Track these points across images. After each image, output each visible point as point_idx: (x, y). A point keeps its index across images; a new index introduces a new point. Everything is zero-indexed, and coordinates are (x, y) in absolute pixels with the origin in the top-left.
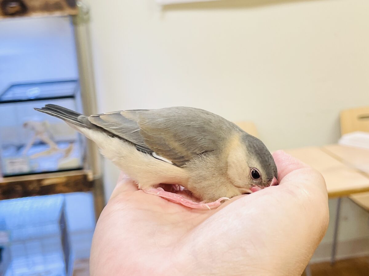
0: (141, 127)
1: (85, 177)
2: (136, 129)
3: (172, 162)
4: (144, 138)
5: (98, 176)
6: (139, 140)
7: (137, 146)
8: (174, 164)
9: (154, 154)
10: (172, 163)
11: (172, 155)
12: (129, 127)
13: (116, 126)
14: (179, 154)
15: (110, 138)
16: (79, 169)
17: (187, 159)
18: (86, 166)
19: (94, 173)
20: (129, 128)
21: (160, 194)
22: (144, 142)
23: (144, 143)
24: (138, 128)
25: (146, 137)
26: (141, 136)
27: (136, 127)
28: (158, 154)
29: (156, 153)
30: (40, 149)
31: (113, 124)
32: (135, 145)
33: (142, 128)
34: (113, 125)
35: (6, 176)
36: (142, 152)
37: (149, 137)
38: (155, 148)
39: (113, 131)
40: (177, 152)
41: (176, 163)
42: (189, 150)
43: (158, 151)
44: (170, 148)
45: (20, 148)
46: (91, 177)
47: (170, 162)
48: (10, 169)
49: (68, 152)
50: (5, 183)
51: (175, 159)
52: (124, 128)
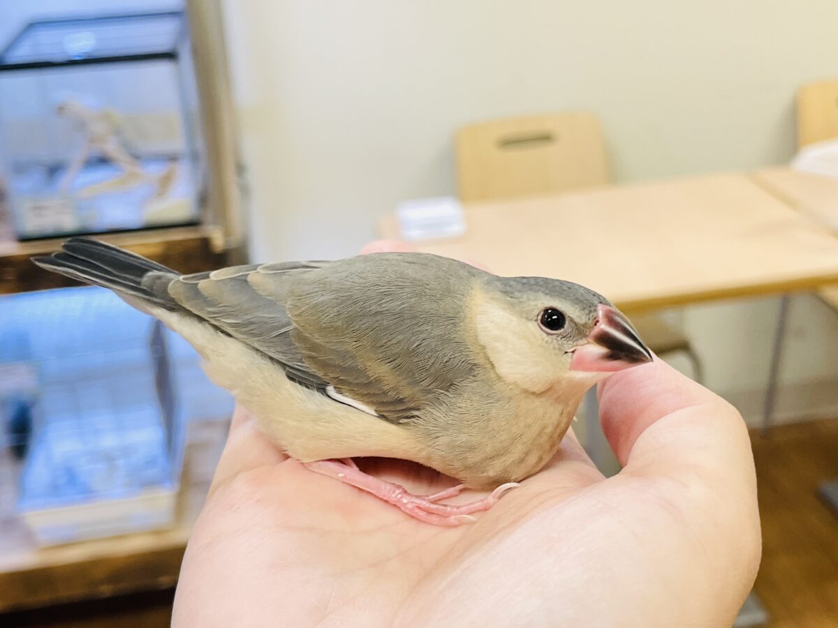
0: (296, 322)
1: (205, 243)
2: (283, 326)
3: (376, 411)
4: (304, 352)
5: (235, 240)
6: (292, 356)
7: (287, 368)
8: (382, 417)
9: (331, 390)
10: (376, 415)
11: (374, 395)
12: (265, 320)
13: (236, 317)
14: (392, 394)
15: (221, 337)
16: (191, 224)
17: (412, 405)
18: (209, 216)
19: (227, 234)
20: (265, 323)
21: (345, 477)
22: (303, 360)
23: (303, 363)
24: (289, 324)
25: (310, 349)
26: (297, 344)
27: (284, 320)
28: (339, 391)
29: (335, 388)
30: (100, 174)
31: (229, 309)
32: (283, 365)
33: (298, 324)
34: (229, 315)
35: (25, 239)
36: (300, 383)
37: (314, 347)
38: (332, 375)
39: (229, 328)
40: (386, 388)
41: (385, 414)
42: (417, 383)
43: (339, 384)
44: (369, 378)
45: (54, 170)
46: (219, 241)
47: (371, 410)
48: (33, 223)
49: (165, 182)
50: (22, 256)
51: (383, 404)
52: (252, 323)
